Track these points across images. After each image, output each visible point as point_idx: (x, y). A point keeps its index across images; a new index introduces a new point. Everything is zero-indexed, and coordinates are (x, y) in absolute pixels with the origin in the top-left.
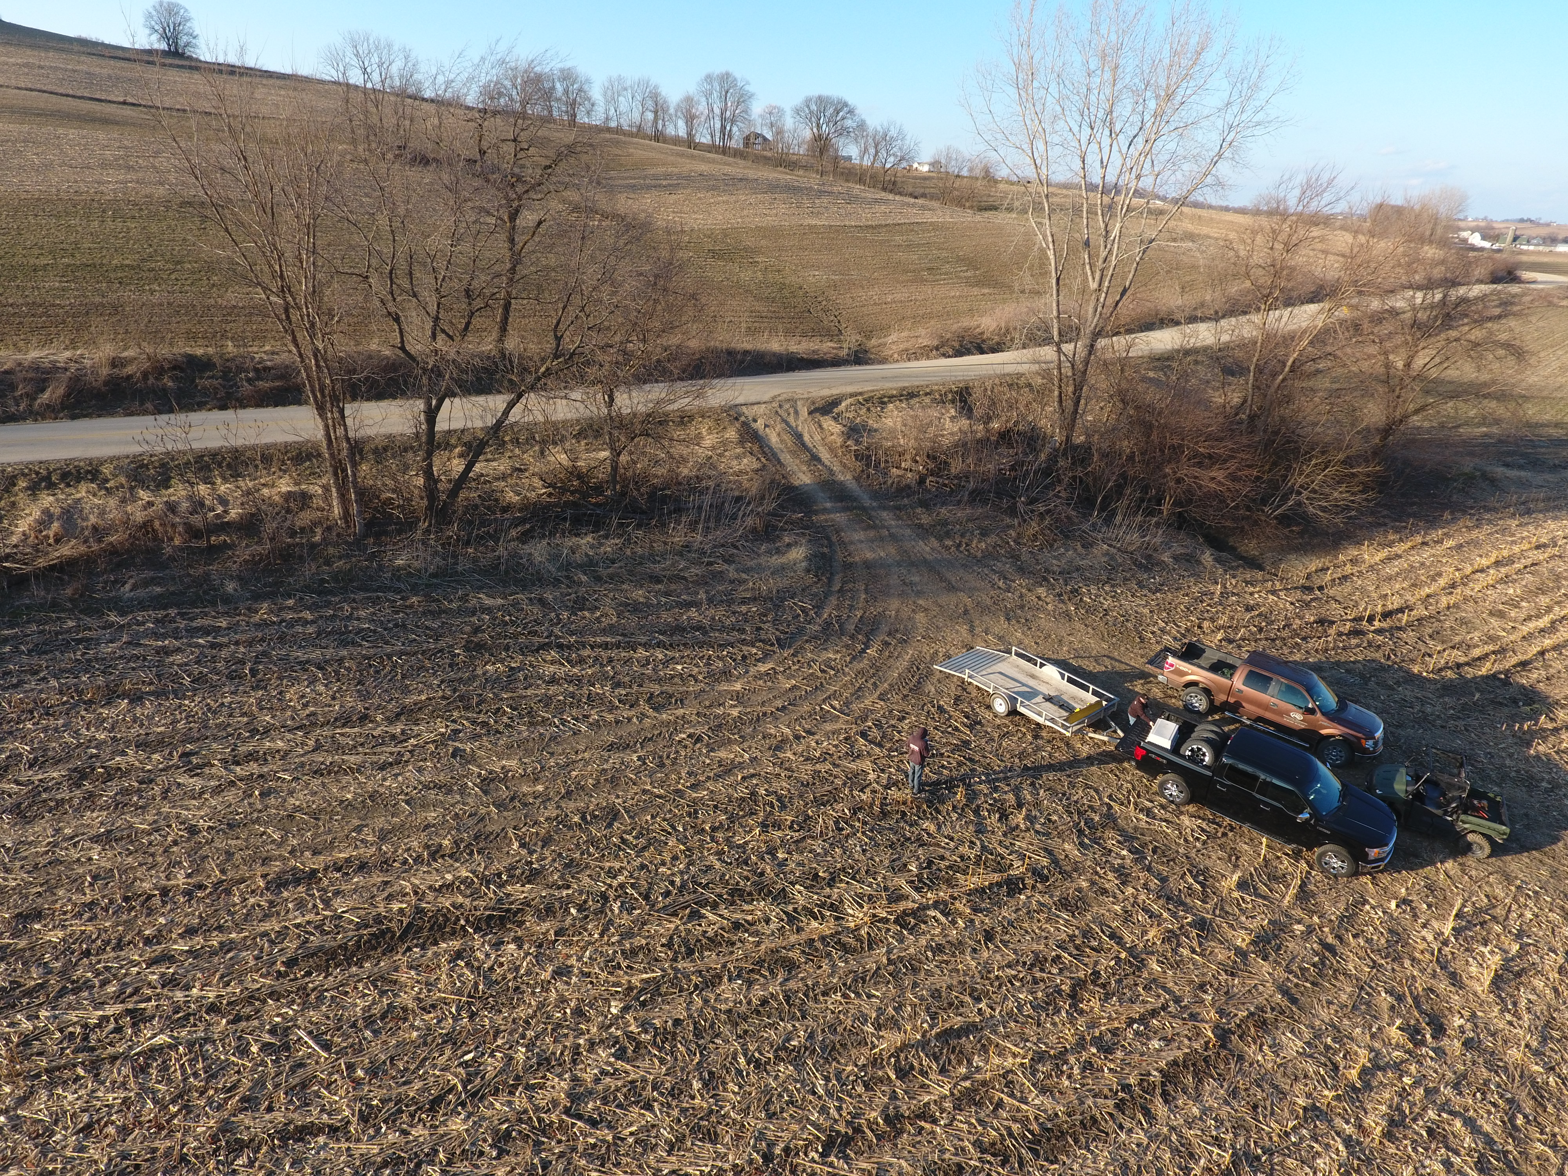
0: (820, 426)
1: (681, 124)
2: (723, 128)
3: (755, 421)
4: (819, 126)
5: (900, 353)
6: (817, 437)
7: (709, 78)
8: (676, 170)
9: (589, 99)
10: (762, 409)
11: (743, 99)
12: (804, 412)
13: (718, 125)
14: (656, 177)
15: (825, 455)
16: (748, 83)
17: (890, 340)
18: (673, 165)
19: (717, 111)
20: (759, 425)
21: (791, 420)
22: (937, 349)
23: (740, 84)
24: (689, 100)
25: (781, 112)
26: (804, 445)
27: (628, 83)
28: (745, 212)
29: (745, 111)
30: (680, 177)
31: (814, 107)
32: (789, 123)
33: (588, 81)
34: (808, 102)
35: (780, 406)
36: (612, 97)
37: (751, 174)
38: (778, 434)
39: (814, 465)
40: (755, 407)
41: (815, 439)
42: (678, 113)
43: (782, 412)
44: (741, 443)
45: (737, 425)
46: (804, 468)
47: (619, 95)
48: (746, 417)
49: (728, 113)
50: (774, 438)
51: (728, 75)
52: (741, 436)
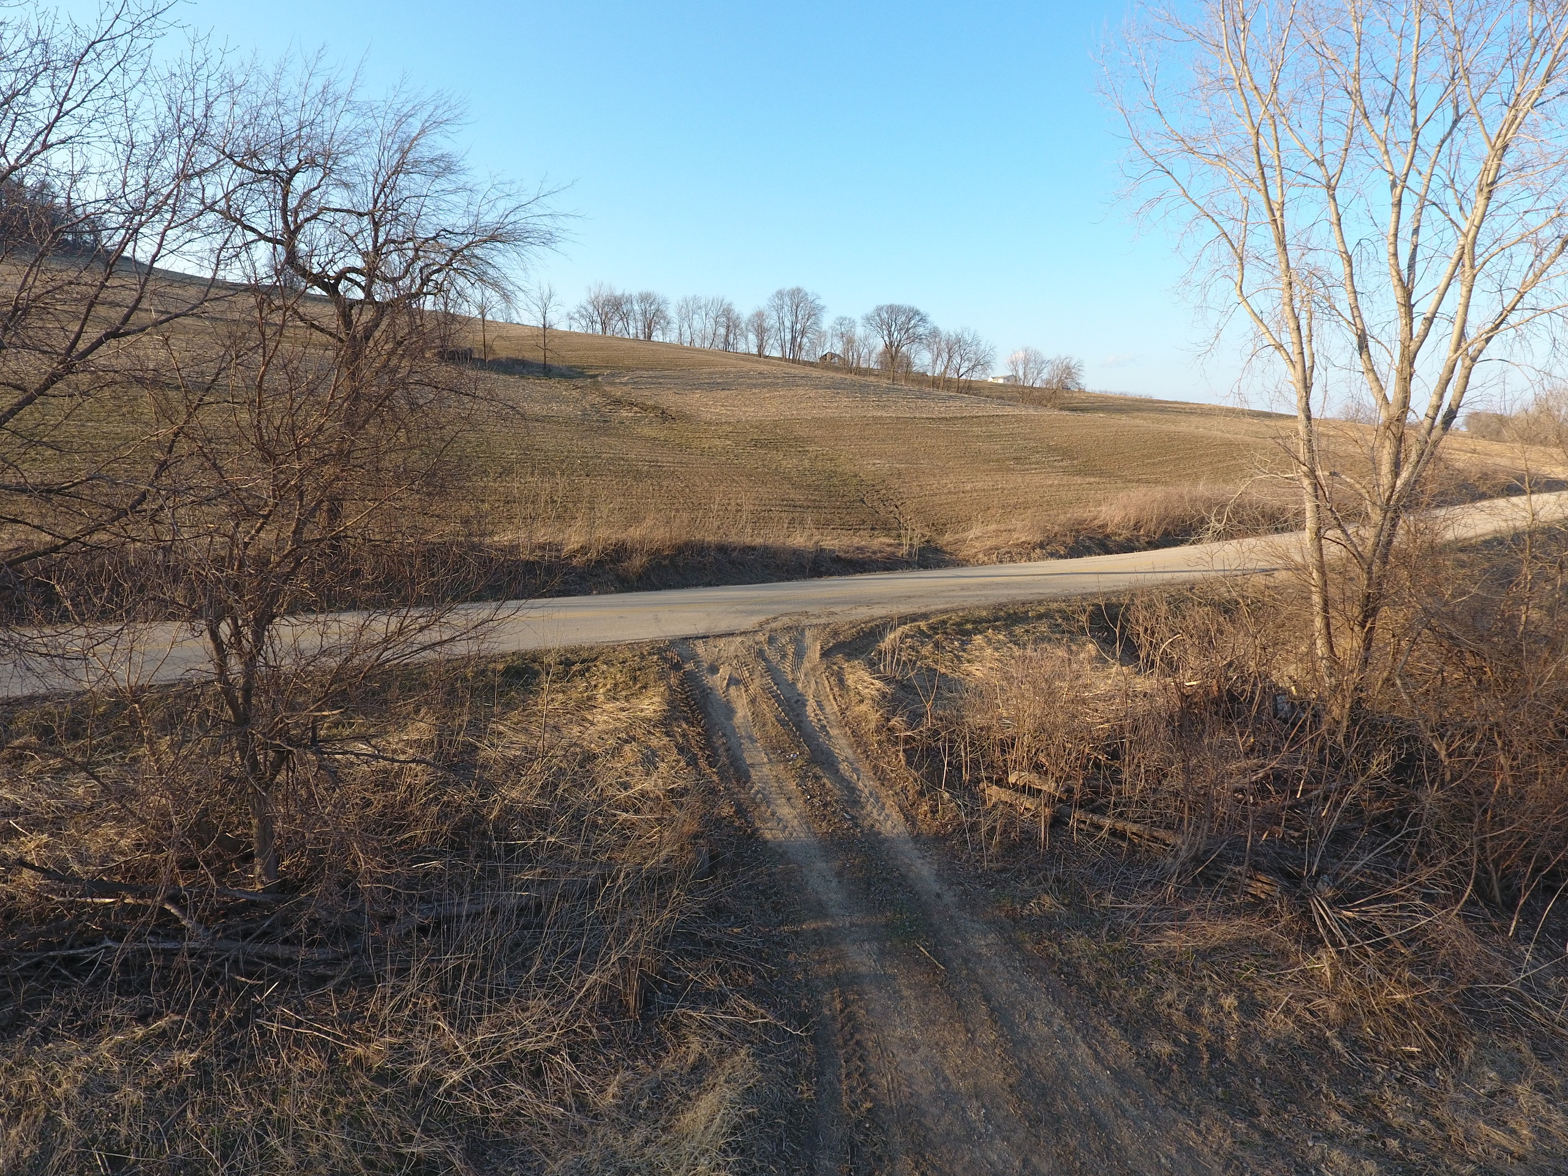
0: (841, 682)
1: (752, 338)
2: (794, 339)
3: (714, 669)
4: (890, 335)
6: (831, 707)
7: (780, 294)
9: (665, 318)
10: (732, 647)
11: (814, 312)
12: (814, 652)
13: (788, 337)
14: (712, 376)
16: (819, 297)
17: (971, 535)
19: (788, 324)
20: (718, 681)
21: (787, 666)
22: (1042, 546)
23: (810, 299)
24: (760, 315)
25: (853, 323)
26: (802, 726)
27: (703, 303)
28: (802, 405)
29: (816, 324)
31: (885, 315)
32: (860, 332)
33: (665, 302)
34: (879, 310)
35: (771, 640)
36: (686, 315)
38: (753, 701)
39: (817, 778)
40: (721, 643)
41: (828, 710)
42: (750, 327)
43: (770, 653)
44: (665, 723)
45: (673, 681)
46: (792, 786)
47: (694, 313)
48: (697, 663)
49: (799, 326)
50: (742, 711)
51: (799, 290)
52: (672, 704)
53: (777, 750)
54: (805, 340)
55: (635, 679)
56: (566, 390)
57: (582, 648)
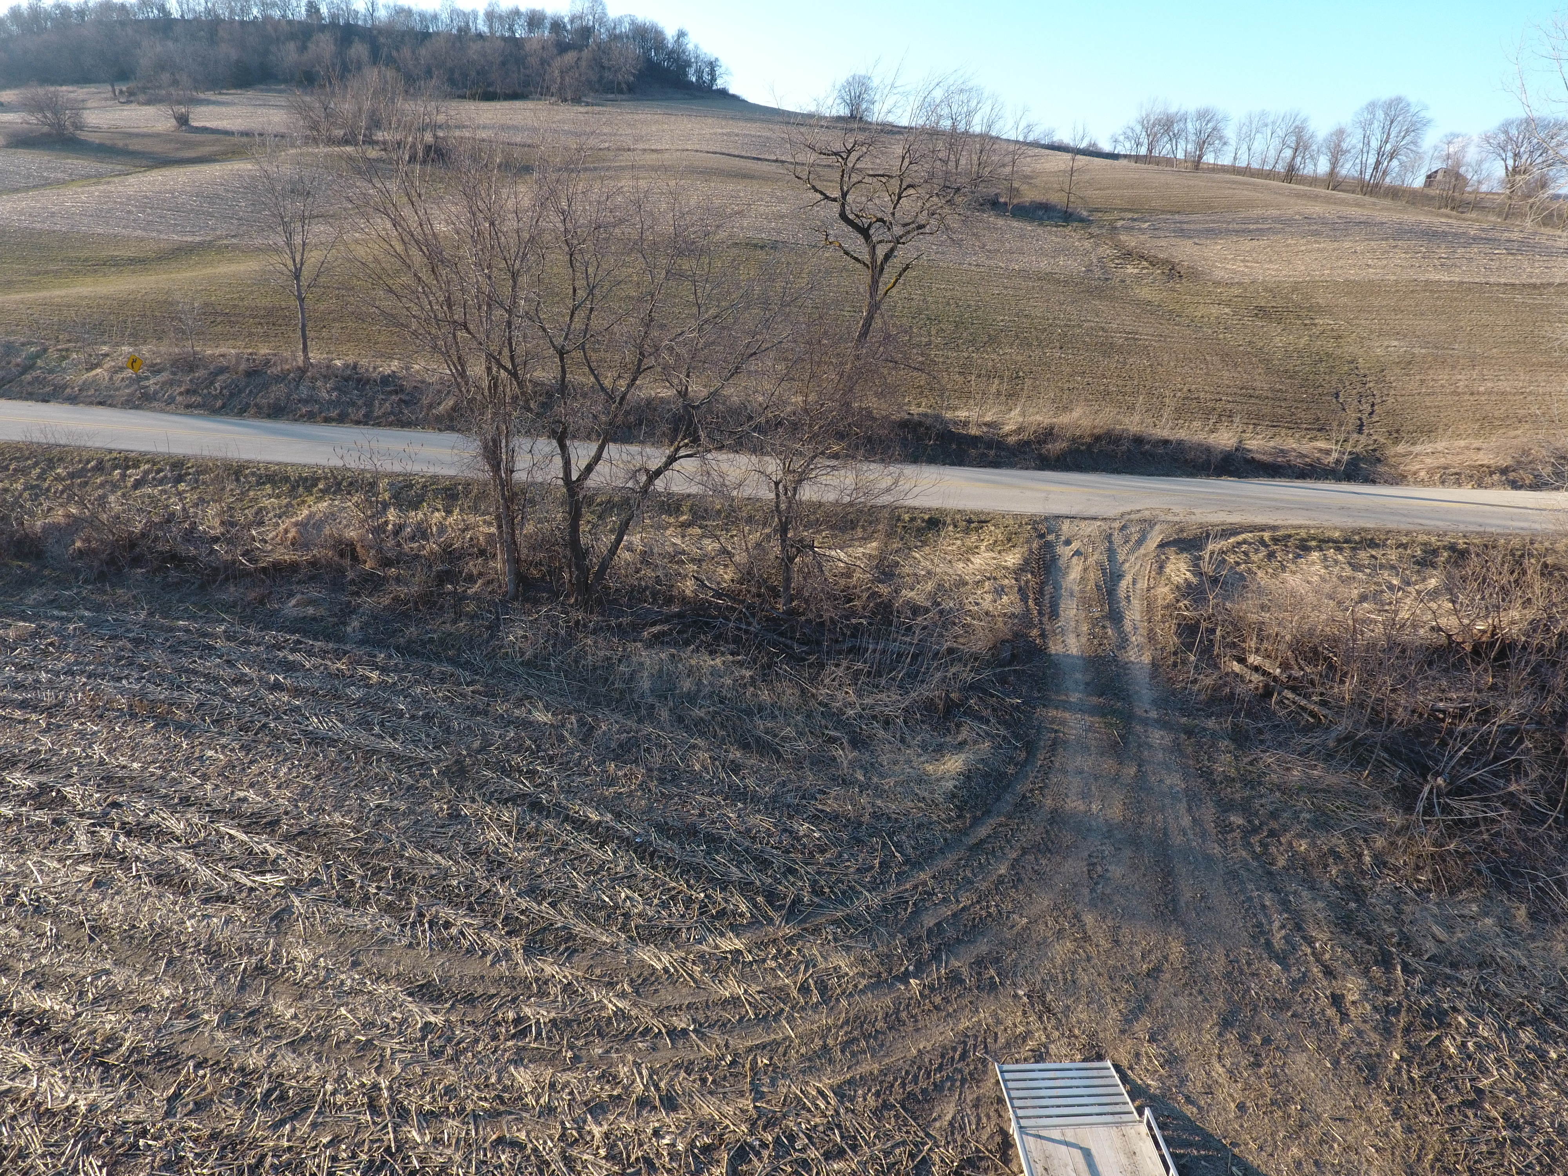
0: (1161, 567)
1: (1325, 161)
2: (1378, 163)
3: (1068, 543)
4: (1516, 158)
5: (1431, 472)
6: (1142, 584)
7: (1372, 107)
8: (1276, 213)
9: (1221, 138)
10: (1091, 527)
11: (1414, 128)
12: (1153, 542)
13: (1372, 160)
14: (1246, 221)
15: (1134, 614)
16: (1426, 108)
18: (1278, 207)
19: (1375, 144)
20: (1066, 552)
21: (1123, 551)
23: (1413, 110)
24: (1340, 133)
25: (1466, 142)
26: (1111, 592)
27: (1270, 120)
28: (1341, 263)
29: (1414, 143)
30: (1277, 220)
31: (1515, 132)
32: (1472, 155)
33: (1225, 119)
34: (1506, 126)
35: (1123, 528)
36: (1248, 135)
37: (1381, 216)
38: (1085, 570)
39: (1104, 627)
40: (1083, 524)
41: (1138, 586)
42: (1324, 149)
43: (1117, 538)
44: (1018, 572)
45: (1035, 545)
46: (1085, 628)
47: (1257, 132)
48: (1058, 536)
49: (1388, 147)
50: (1075, 574)
51: (1399, 100)
52: (1026, 562)
53: (1086, 603)
54: (1395, 163)
55: (1009, 540)
56: (1079, 240)
57: (982, 513)
